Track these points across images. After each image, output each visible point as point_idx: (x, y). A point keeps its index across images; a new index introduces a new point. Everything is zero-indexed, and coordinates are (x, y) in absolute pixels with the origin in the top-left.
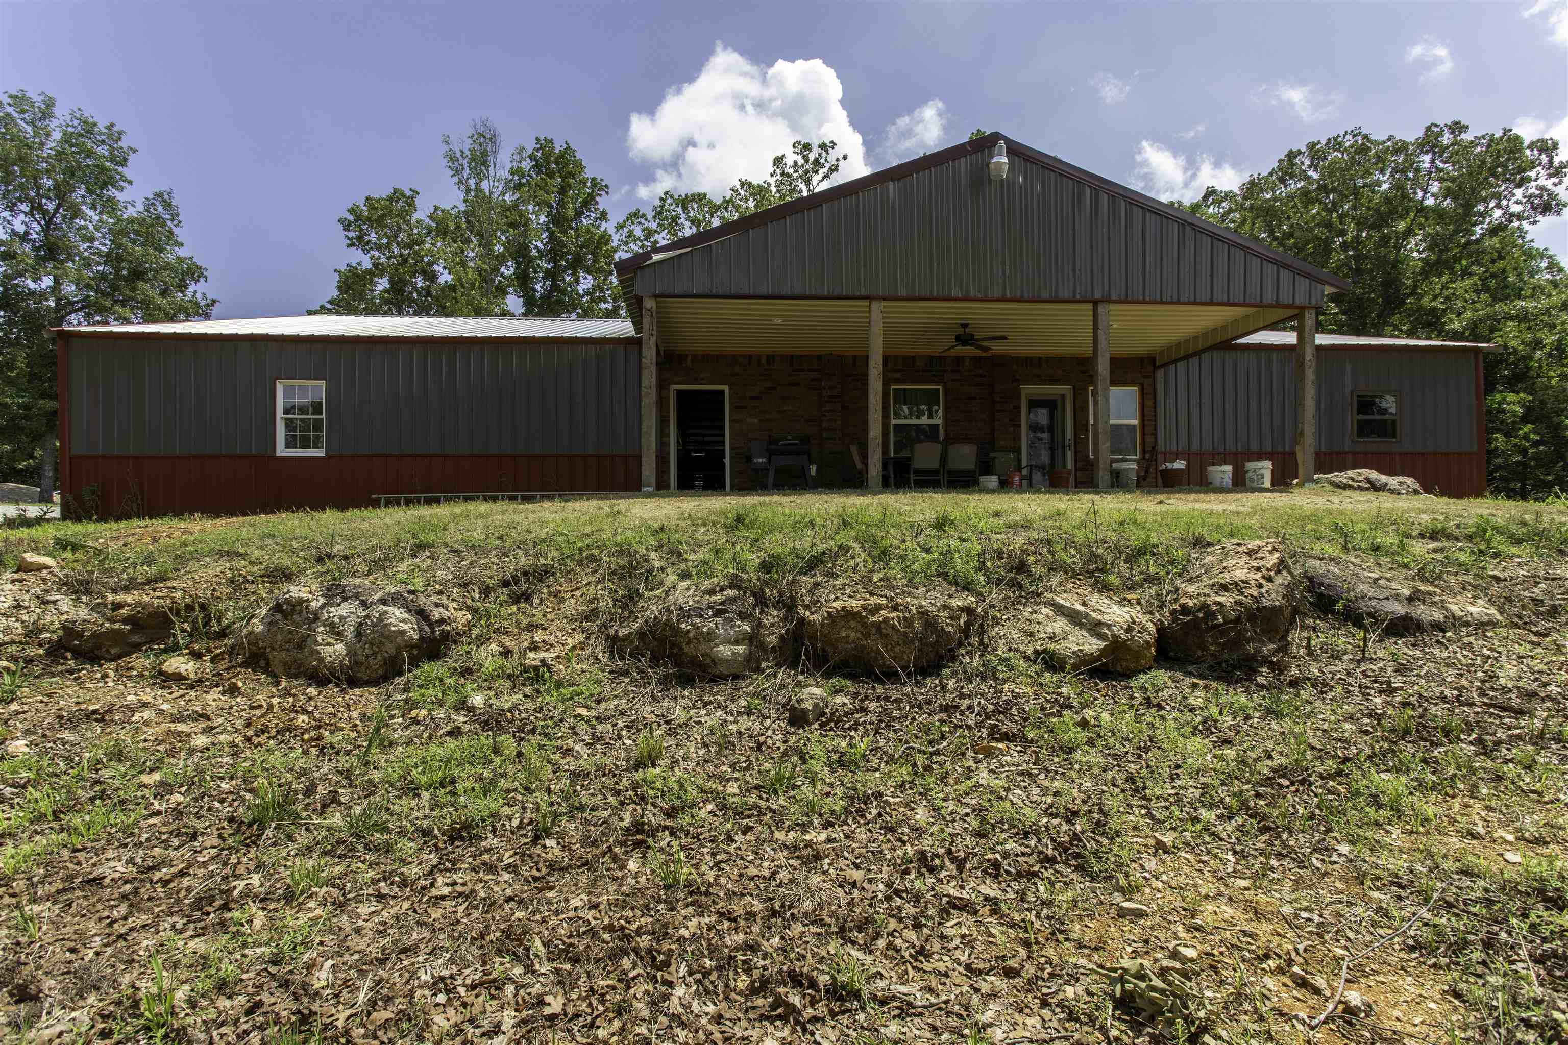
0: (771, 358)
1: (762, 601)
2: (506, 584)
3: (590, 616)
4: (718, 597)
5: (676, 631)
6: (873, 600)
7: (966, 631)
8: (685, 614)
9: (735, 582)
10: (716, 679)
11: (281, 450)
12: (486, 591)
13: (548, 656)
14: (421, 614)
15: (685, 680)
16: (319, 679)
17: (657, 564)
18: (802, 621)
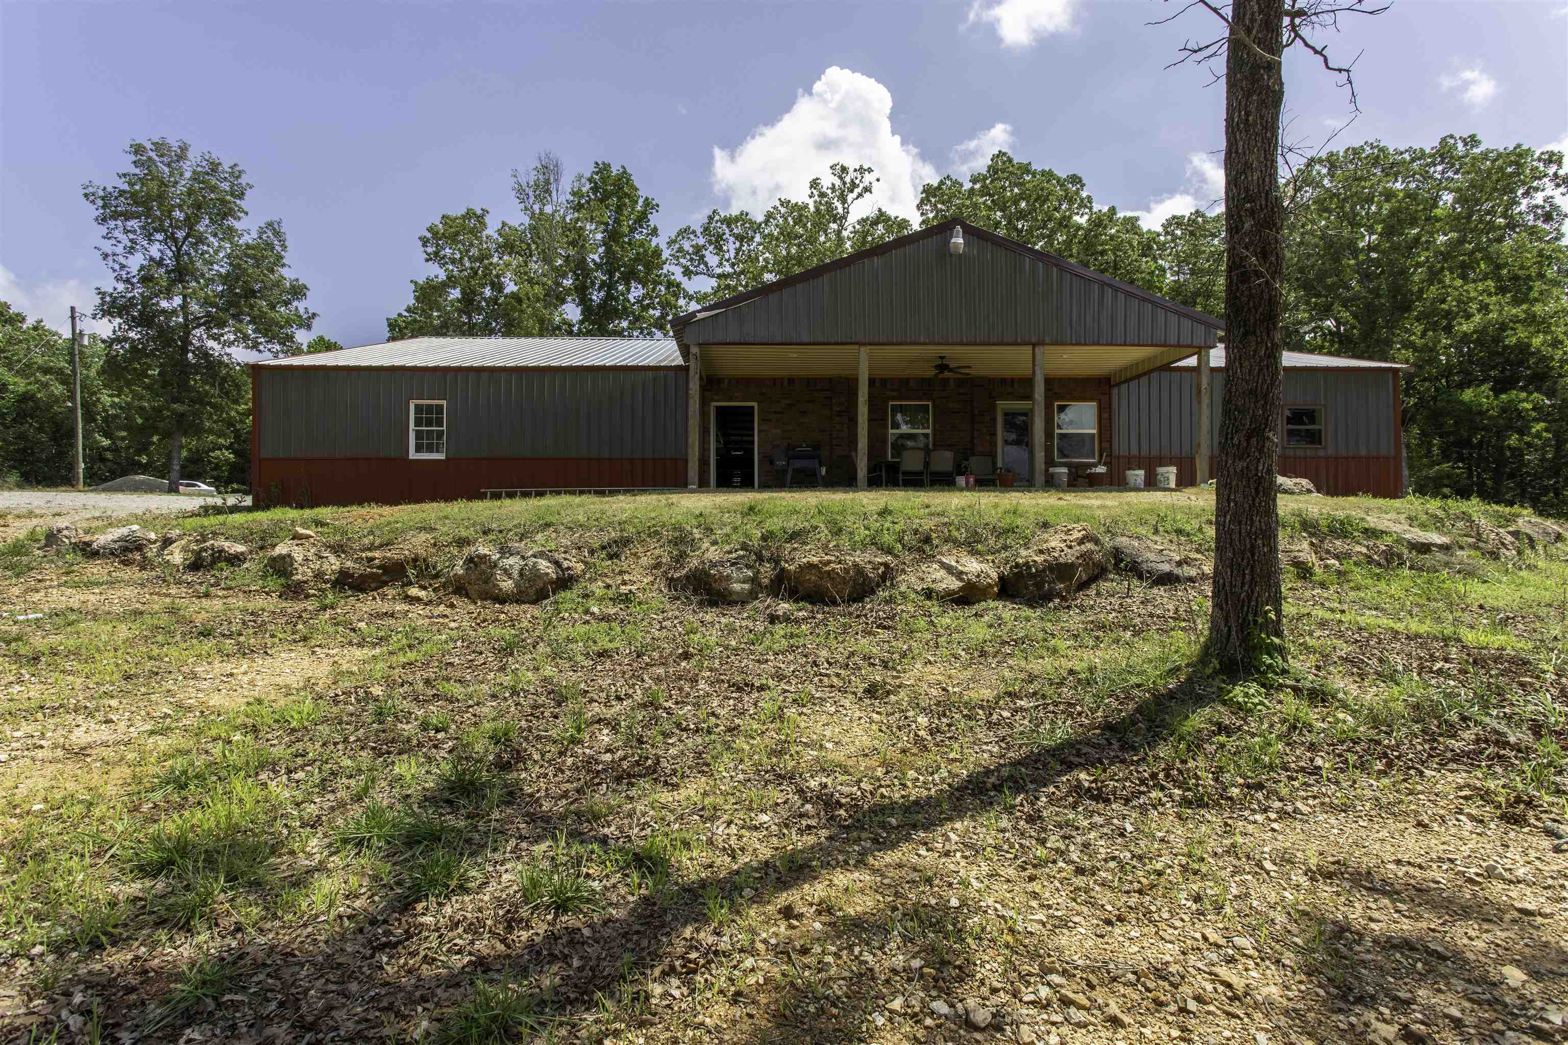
0: (791, 381)
1: (760, 558)
2: (603, 548)
3: (657, 566)
4: (734, 555)
5: (708, 575)
6: (826, 558)
7: (883, 577)
8: (713, 565)
9: (744, 547)
10: (731, 603)
11: (413, 455)
12: (592, 552)
13: (633, 588)
14: (557, 563)
15: (713, 604)
16: (502, 599)
17: (697, 536)
18: (783, 570)
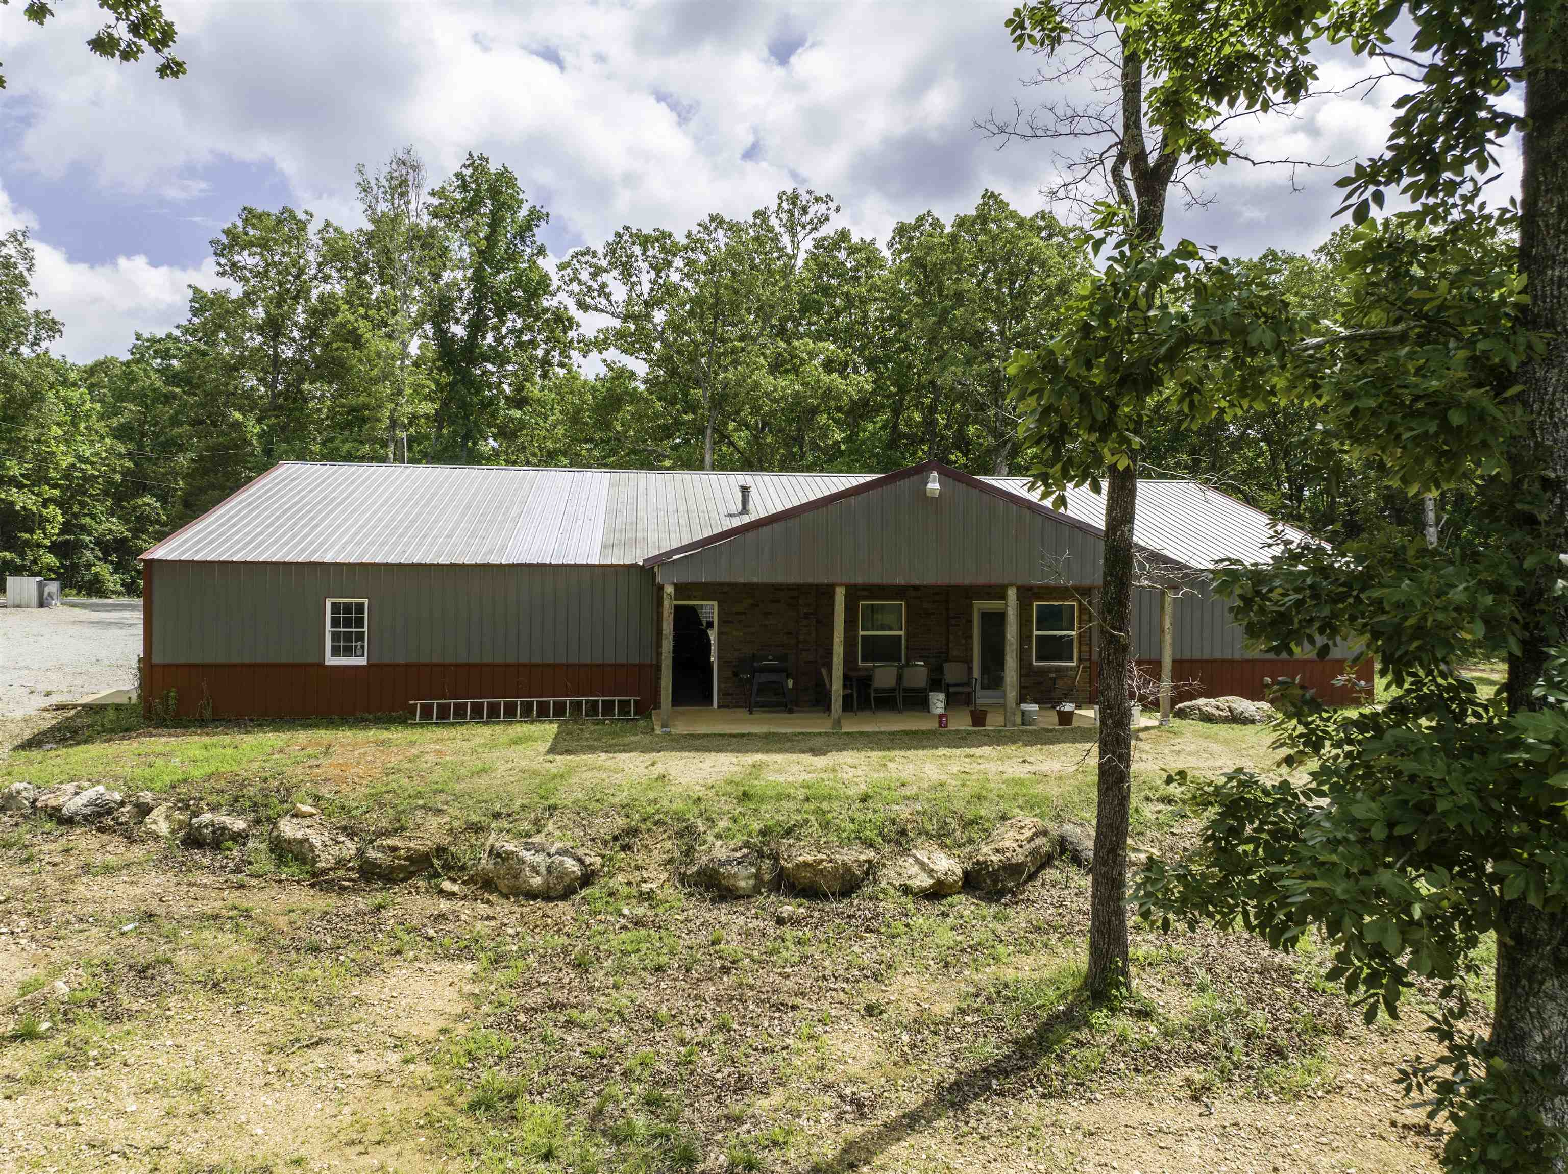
1: (761, 855)
2: (615, 839)
3: (670, 861)
4: (738, 854)
5: (717, 872)
6: (820, 856)
7: (867, 873)
8: (722, 864)
9: (747, 845)
10: (739, 898)
11: (331, 661)
12: (605, 843)
13: (654, 886)
14: (580, 861)
15: (723, 899)
16: (532, 895)
17: (702, 829)
18: (782, 868)
